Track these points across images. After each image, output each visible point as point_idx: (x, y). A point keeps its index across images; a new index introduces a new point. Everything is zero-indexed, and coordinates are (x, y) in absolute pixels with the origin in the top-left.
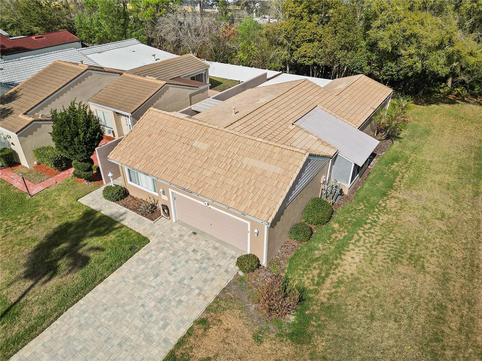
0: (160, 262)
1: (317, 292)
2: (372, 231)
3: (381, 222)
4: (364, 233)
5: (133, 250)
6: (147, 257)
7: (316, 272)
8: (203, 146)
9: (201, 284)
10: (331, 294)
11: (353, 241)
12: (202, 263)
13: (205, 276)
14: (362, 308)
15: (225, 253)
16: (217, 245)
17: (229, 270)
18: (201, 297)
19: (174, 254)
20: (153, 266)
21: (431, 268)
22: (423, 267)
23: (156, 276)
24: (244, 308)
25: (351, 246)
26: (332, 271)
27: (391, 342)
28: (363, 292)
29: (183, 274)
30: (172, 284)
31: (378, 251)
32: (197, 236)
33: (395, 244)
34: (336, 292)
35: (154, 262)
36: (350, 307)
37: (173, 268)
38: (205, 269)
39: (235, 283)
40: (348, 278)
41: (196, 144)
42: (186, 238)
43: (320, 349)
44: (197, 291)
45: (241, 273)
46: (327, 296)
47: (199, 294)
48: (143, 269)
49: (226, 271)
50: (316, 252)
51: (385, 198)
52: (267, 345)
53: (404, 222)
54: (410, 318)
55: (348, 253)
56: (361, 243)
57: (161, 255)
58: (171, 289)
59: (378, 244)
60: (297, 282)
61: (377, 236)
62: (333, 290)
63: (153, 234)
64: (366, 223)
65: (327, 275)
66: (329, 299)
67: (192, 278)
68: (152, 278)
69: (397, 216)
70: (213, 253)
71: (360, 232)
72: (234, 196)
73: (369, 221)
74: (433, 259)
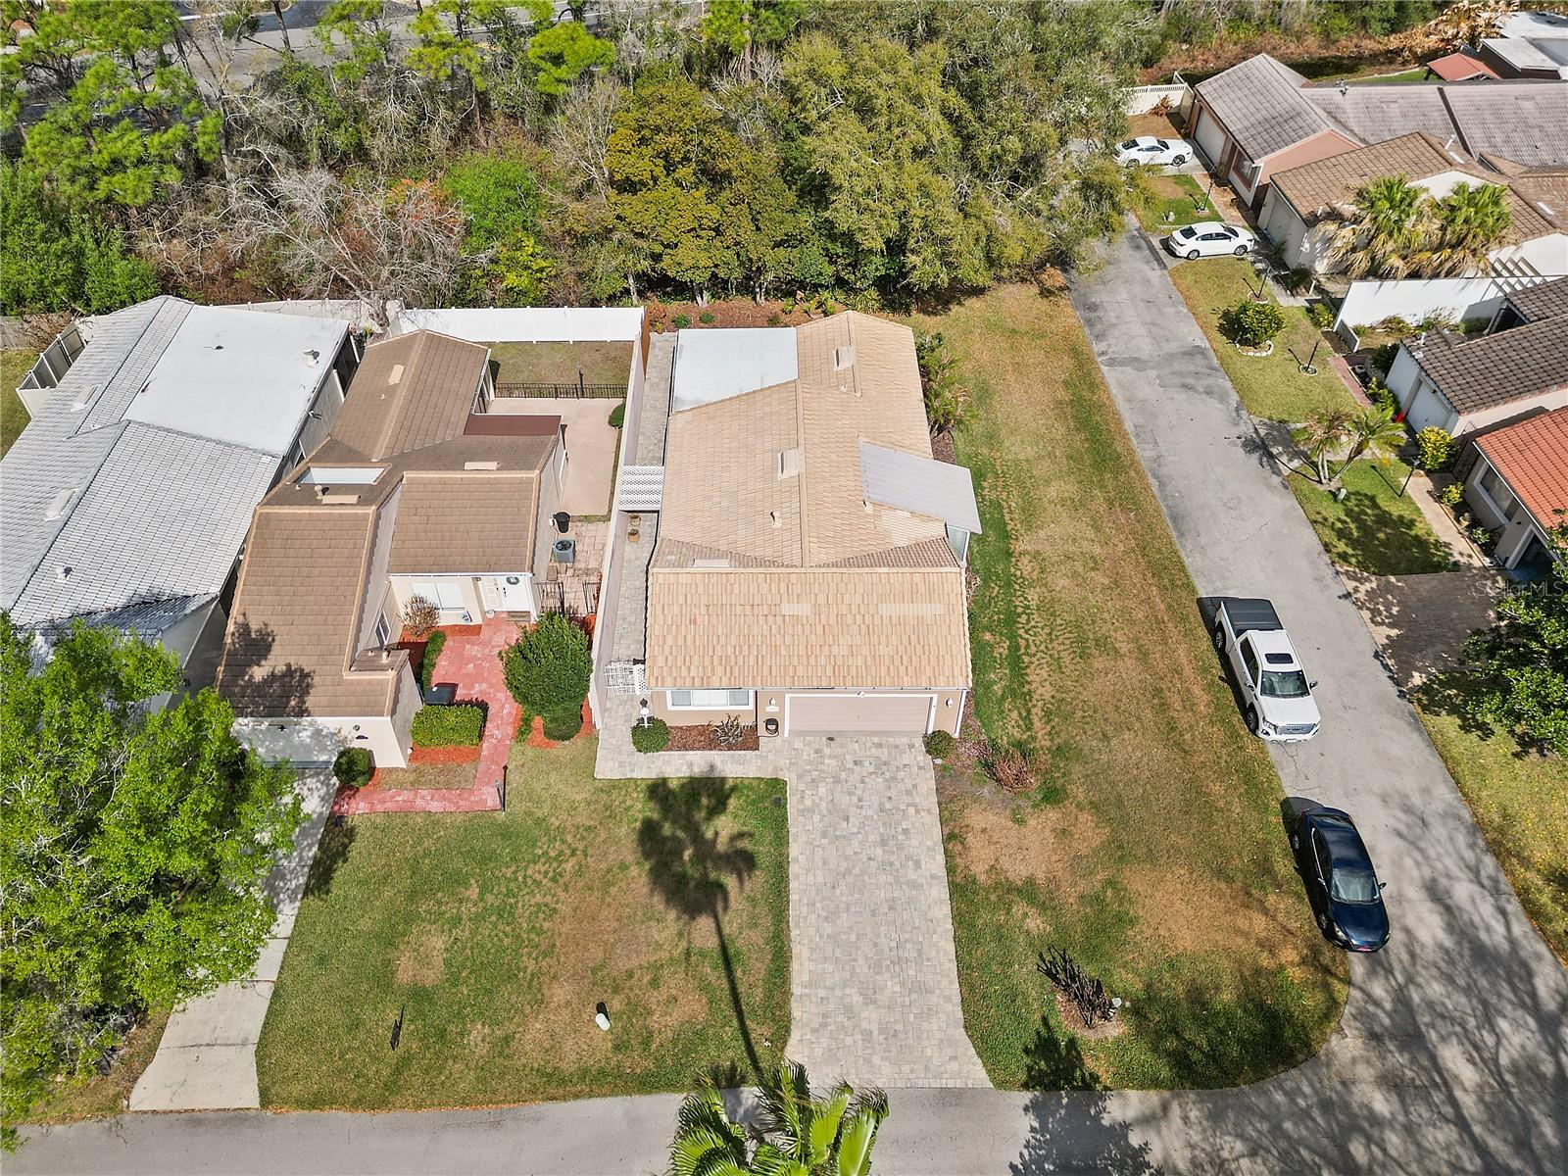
0: (832, 801)
1: (1034, 739)
2: (1033, 623)
3: (1033, 604)
4: (1026, 632)
5: (780, 803)
6: (808, 803)
7: (1015, 715)
8: (804, 609)
9: (908, 800)
10: (1050, 733)
11: (1023, 651)
12: (883, 773)
13: (902, 787)
14: (1090, 733)
15: (896, 747)
16: (876, 740)
17: (922, 764)
18: (923, 814)
19: (837, 780)
20: (829, 811)
21: (1124, 648)
22: (1116, 650)
23: (847, 819)
24: (977, 800)
25: (1026, 659)
26: (1030, 704)
27: (1139, 754)
28: (1080, 714)
29: (875, 800)
30: (875, 817)
31: (1059, 652)
32: (837, 739)
33: (1070, 632)
34: (1053, 727)
35: (825, 805)
36: (1078, 738)
37: (855, 799)
38: (894, 779)
39: (943, 777)
40: (1052, 704)
41: (787, 609)
42: (827, 751)
43: (1081, 797)
44: (912, 810)
45: (939, 761)
46: (1046, 737)
47: (917, 812)
48: (821, 820)
49: (920, 768)
50: (995, 688)
51: (1013, 560)
52: (1032, 823)
53: (1060, 592)
54: (1139, 719)
55: (1028, 670)
56: (1033, 649)
57: (822, 790)
58: (880, 823)
59: (1052, 641)
60: (1005, 738)
61: (1042, 629)
62: (1049, 728)
63: (776, 768)
64: (1019, 616)
65: (1029, 711)
66: (1052, 740)
67: (890, 798)
68: (844, 824)
69: (1046, 585)
70: (884, 754)
71: (1021, 632)
72: (902, 669)
73: (1020, 610)
74: (1119, 635)
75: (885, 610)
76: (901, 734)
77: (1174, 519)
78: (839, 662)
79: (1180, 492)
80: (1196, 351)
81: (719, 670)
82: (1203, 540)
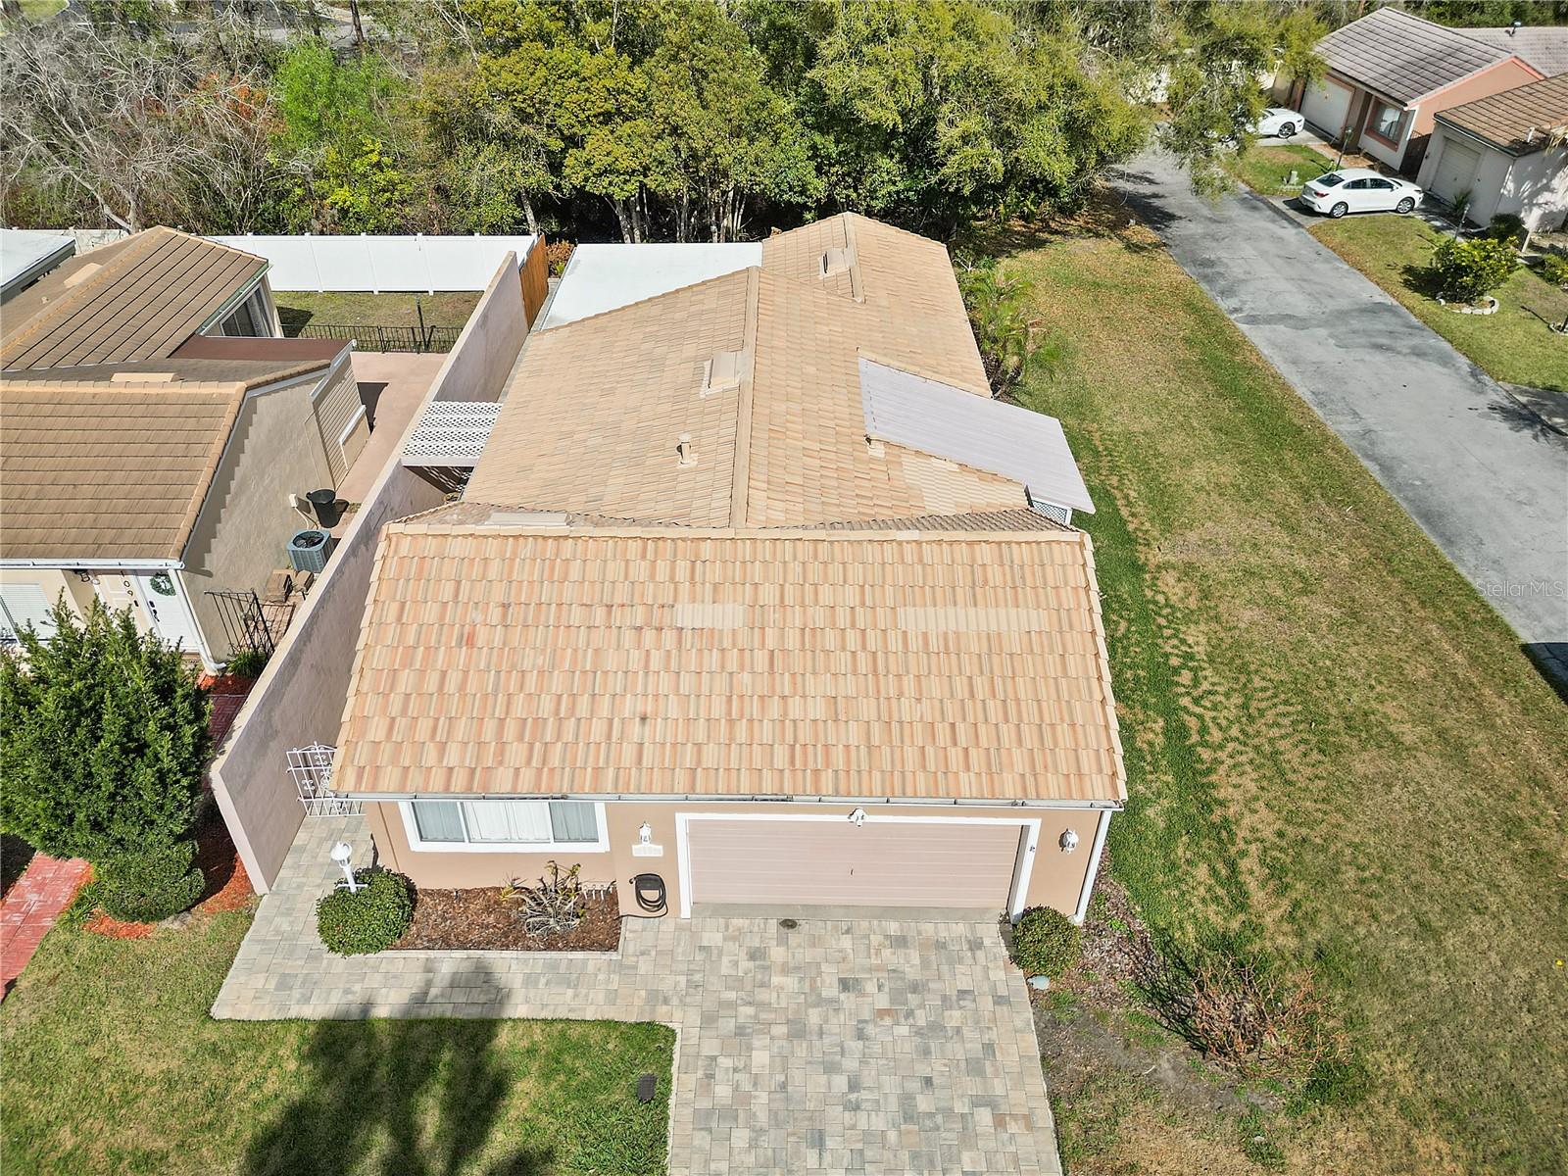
0: (784, 1086)
1: (1257, 929)
2: (1206, 686)
3: (1200, 651)
4: (1196, 701)
5: (652, 1094)
6: (722, 1091)
7: (1202, 872)
8: (728, 616)
9: (972, 1086)
10: (1291, 917)
11: (1195, 738)
12: (910, 1014)
13: (957, 1050)
14: (1386, 918)
15: (940, 945)
16: (893, 927)
17: (1002, 991)
18: (1013, 1127)
19: (798, 1031)
20: (773, 1114)
21: (1410, 734)
22: (1395, 740)
23: (818, 1141)
24: (1148, 1089)
25: (1206, 754)
26: (1233, 850)
27: (1522, 972)
28: (1351, 873)
29: (890, 1084)
30: (892, 1136)
31: (1271, 741)
32: (804, 927)
33: (1286, 702)
34: (1296, 905)
35: (763, 1097)
36: (1361, 931)
37: (840, 1083)
38: (936, 1028)
39: (1055, 1024)
40: (1282, 850)
41: (688, 615)
42: (777, 954)
43: (1406, 1084)
44: (984, 1116)
45: (1042, 984)
46: (1286, 927)
47: (1000, 1122)
48: (753, 1145)
49: (999, 1000)
50: (1150, 812)
51: (1147, 576)
52: (1298, 1159)
53: (1247, 631)
54: (1493, 886)
55: (1214, 778)
56: (1216, 736)
57: (760, 1058)
58: (905, 1155)
59: (1251, 719)
60: (1190, 928)
61: (1227, 695)
62: (1285, 905)
63: (656, 997)
64: (1176, 671)
65: (1232, 866)
66: (1300, 934)
67: (928, 1081)
68: (811, 1158)
69: (1217, 619)
70: (910, 962)
71: (1185, 701)
72: (955, 755)
73: (1175, 661)
74: (1389, 708)
75: (915, 619)
76: (949, 913)
77: (1427, 517)
78: (805, 734)
79: (1423, 480)
80: (1375, 310)
81: (516, 753)
82: (1491, 549)
